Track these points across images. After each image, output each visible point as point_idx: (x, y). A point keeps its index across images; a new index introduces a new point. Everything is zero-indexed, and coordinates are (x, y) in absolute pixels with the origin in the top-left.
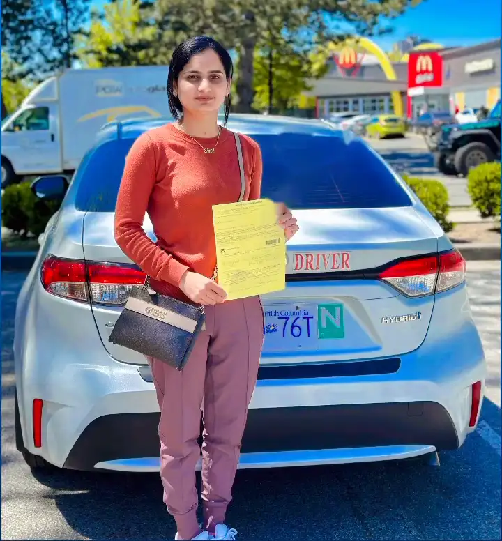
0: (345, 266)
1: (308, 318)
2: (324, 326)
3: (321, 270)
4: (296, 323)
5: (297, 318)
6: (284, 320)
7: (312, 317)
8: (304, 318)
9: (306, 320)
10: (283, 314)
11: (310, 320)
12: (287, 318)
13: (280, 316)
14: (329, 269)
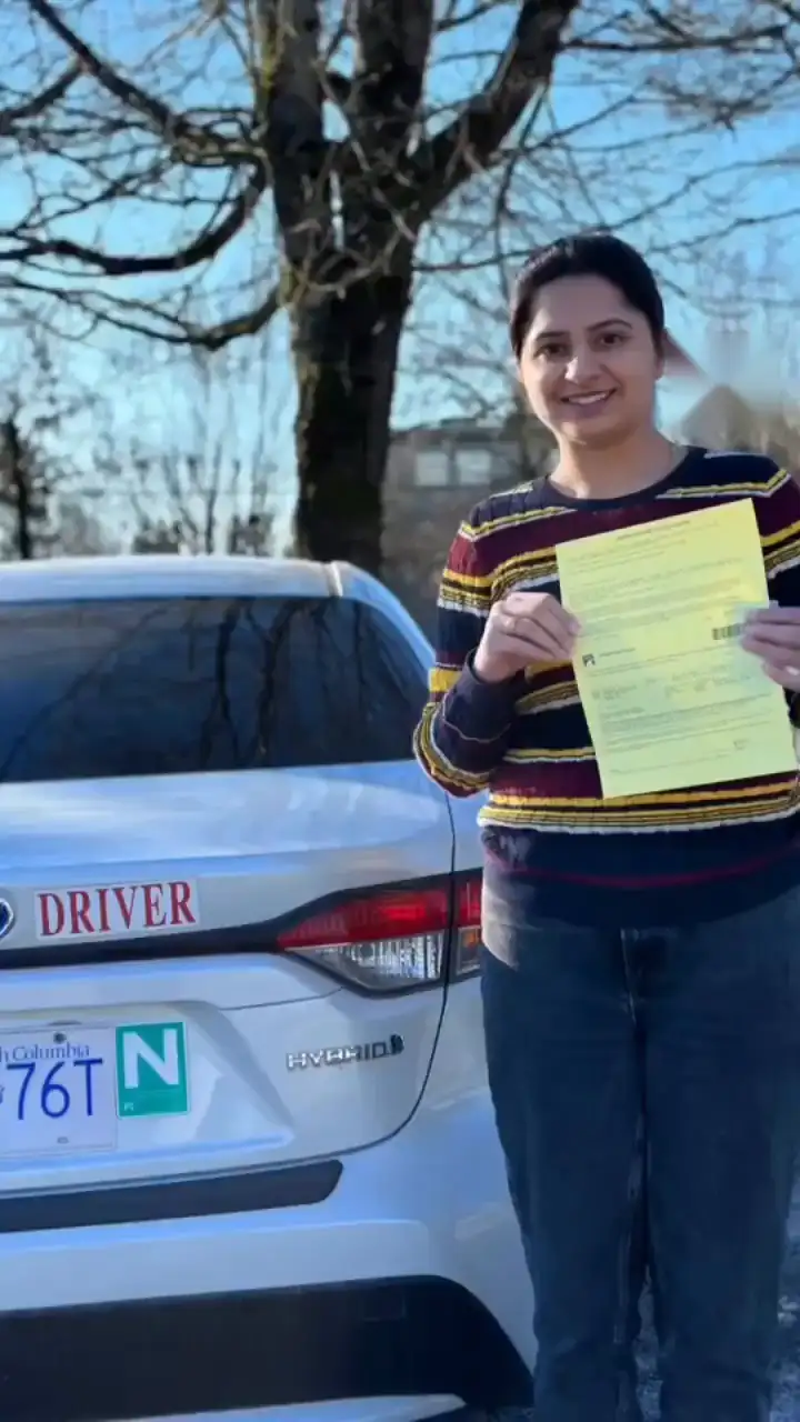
0: (181, 916)
1: (89, 1063)
2: (132, 1081)
3: (118, 930)
4: (56, 1080)
5: (59, 1066)
6: (25, 1072)
7: (99, 1061)
8: (77, 1063)
9: (83, 1069)
10: (20, 1054)
11: (94, 1068)
12: (31, 1067)
13: (12, 1061)
14: (138, 929)
